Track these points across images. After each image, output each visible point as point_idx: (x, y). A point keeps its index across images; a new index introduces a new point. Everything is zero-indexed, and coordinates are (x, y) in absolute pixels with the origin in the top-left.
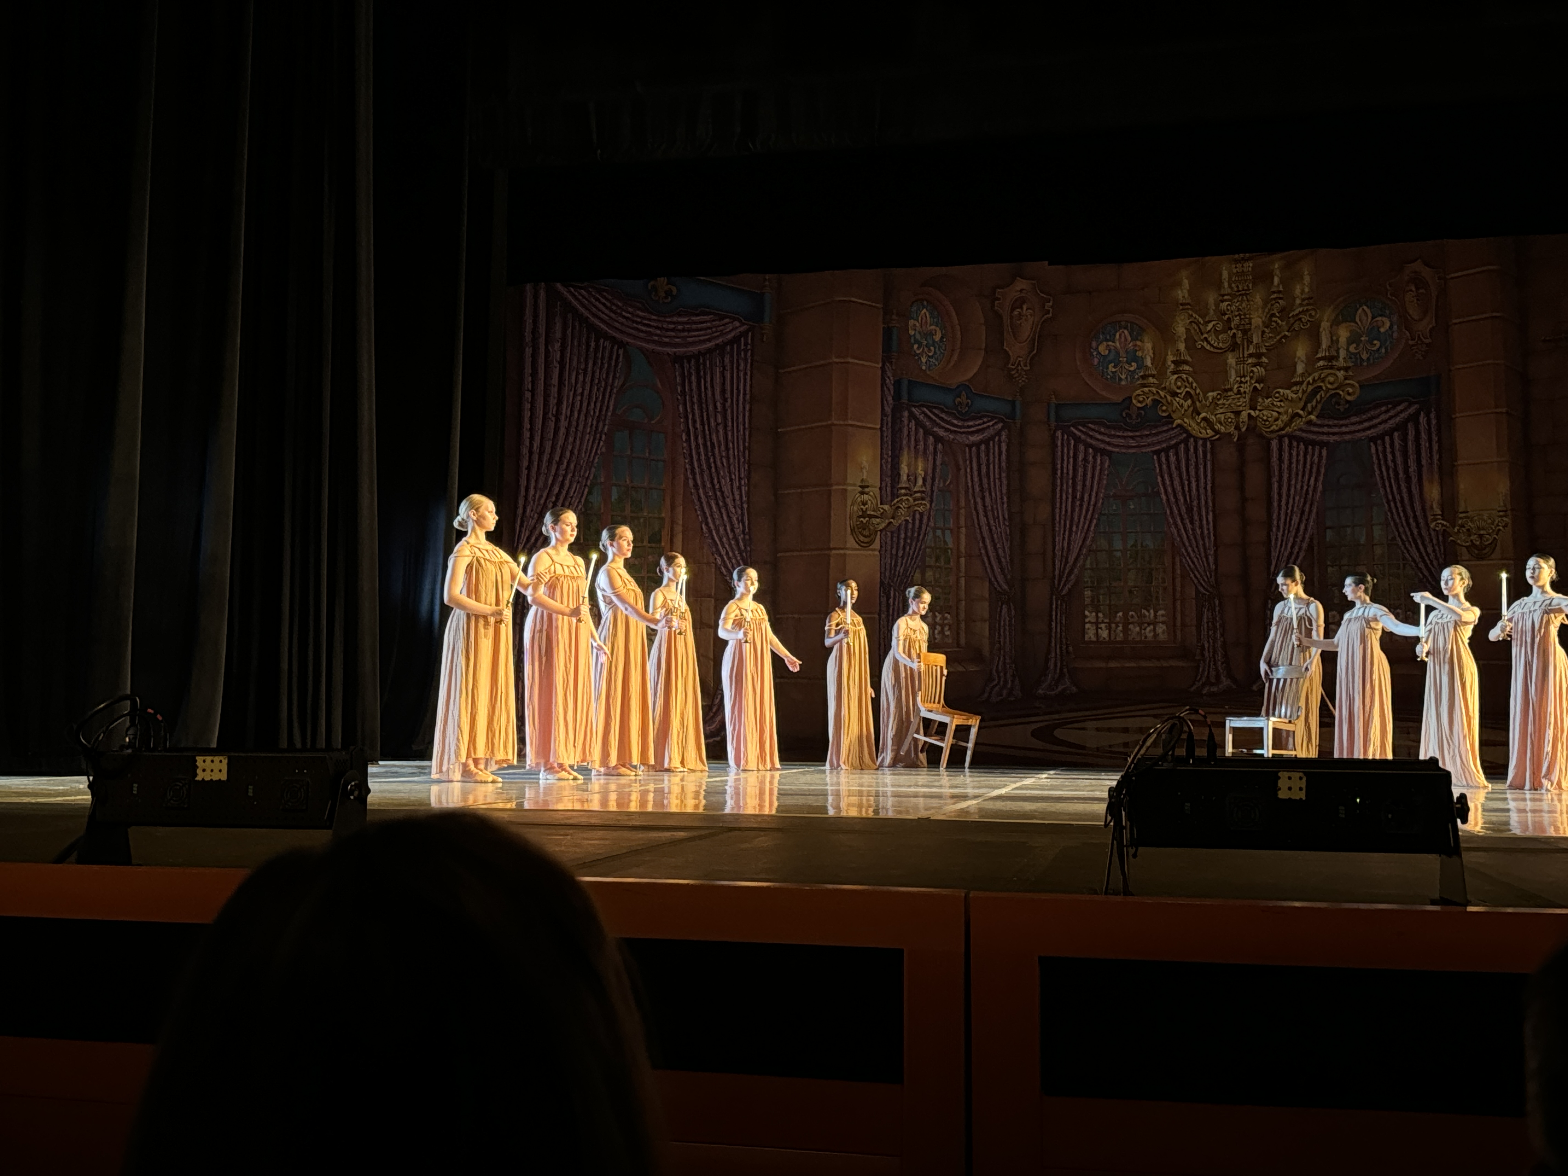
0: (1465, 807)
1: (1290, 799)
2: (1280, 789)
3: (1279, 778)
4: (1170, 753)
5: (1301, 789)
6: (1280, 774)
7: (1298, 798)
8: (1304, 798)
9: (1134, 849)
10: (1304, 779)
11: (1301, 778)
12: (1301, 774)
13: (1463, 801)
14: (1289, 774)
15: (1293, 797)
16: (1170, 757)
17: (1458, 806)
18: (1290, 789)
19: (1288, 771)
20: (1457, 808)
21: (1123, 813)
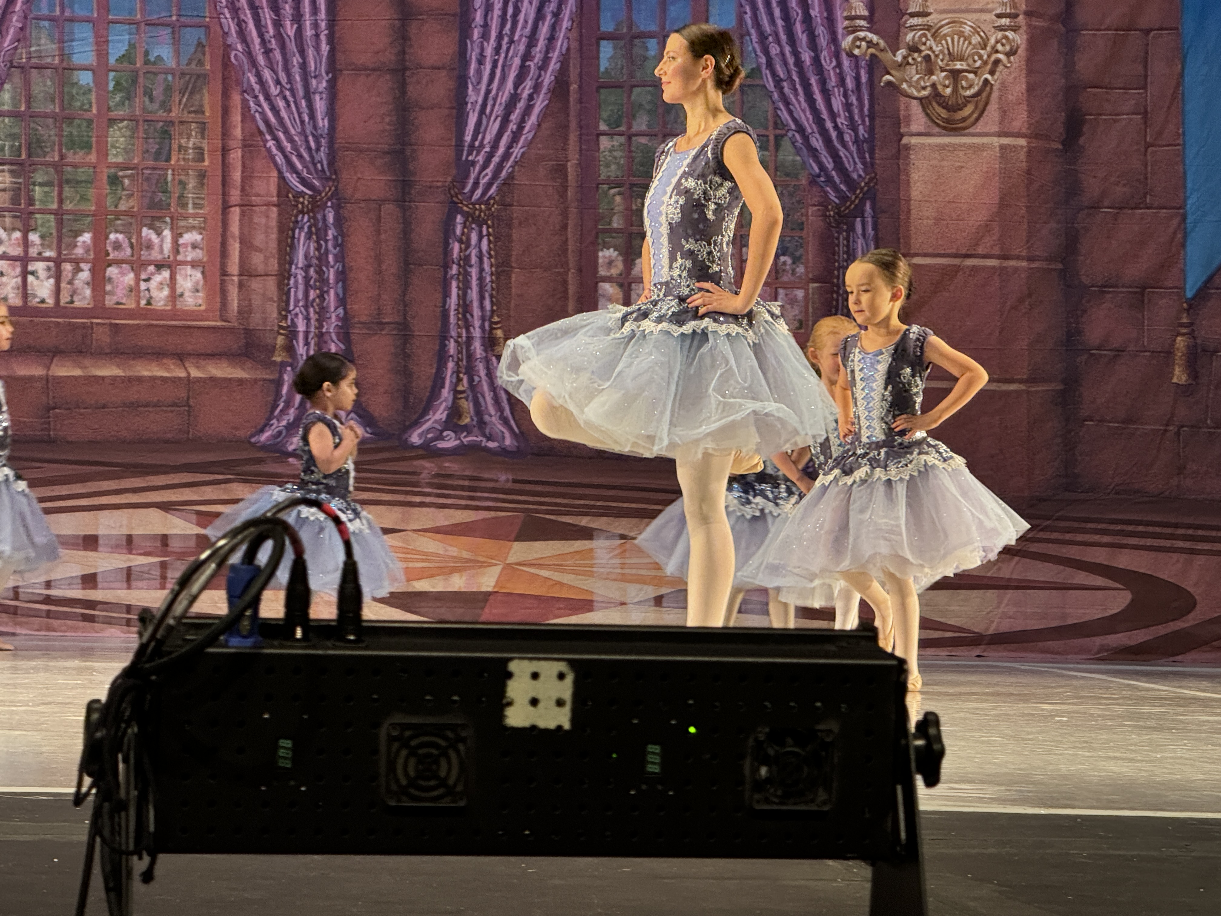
0: (936, 747)
1: (534, 728)
2: (510, 704)
3: (510, 675)
4: (248, 613)
5: (560, 703)
6: (513, 666)
7: (552, 725)
8: (567, 726)
9: (147, 859)
10: (569, 679)
11: (561, 676)
12: (562, 666)
13: (932, 731)
14: (534, 666)
15: (542, 724)
16: (246, 623)
17: (920, 742)
18: (534, 702)
19: (531, 659)
20: (917, 748)
21: (121, 766)
